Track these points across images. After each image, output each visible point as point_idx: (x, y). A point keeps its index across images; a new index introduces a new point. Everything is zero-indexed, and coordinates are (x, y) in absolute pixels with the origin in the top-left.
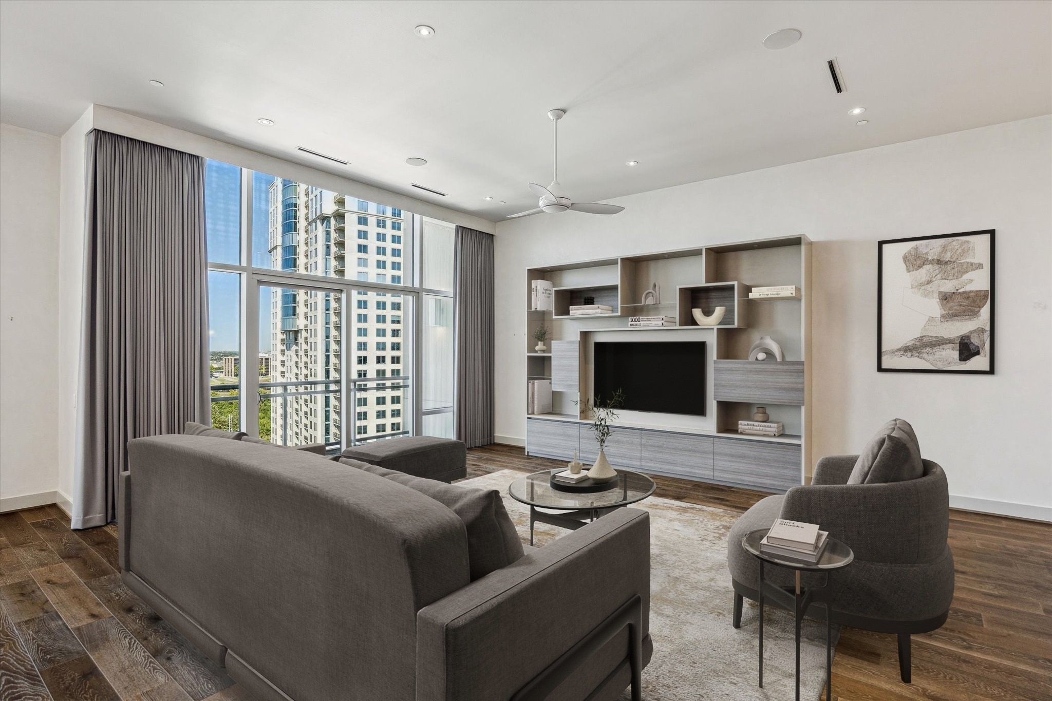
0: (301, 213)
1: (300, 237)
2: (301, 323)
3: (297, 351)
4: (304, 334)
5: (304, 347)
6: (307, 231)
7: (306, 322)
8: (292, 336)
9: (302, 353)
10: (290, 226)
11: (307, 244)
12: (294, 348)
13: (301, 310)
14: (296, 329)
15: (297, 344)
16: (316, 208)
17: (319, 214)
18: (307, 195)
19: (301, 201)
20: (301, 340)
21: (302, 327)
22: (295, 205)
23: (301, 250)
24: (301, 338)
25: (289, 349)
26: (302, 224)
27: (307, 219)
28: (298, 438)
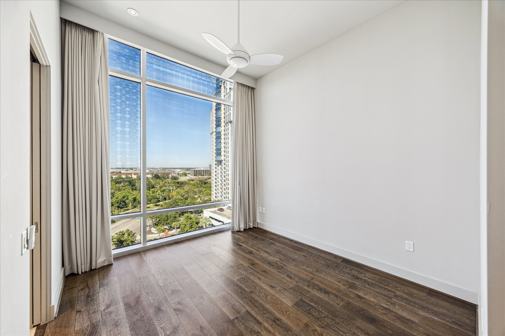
0: (223, 120)
1: (222, 129)
2: (223, 158)
3: (221, 167)
4: (224, 162)
5: (224, 166)
6: (224, 126)
7: (224, 158)
8: (220, 163)
9: (223, 168)
10: (218, 125)
11: (225, 131)
12: (220, 166)
13: (223, 153)
14: (221, 160)
15: (221, 165)
16: (228, 119)
17: (229, 121)
18: (225, 114)
19: (223, 116)
20: (223, 164)
21: (223, 159)
22: (220, 118)
23: (223, 133)
24: (223, 163)
25: (218, 166)
26: (223, 124)
27: (224, 122)
28: (221, 197)
